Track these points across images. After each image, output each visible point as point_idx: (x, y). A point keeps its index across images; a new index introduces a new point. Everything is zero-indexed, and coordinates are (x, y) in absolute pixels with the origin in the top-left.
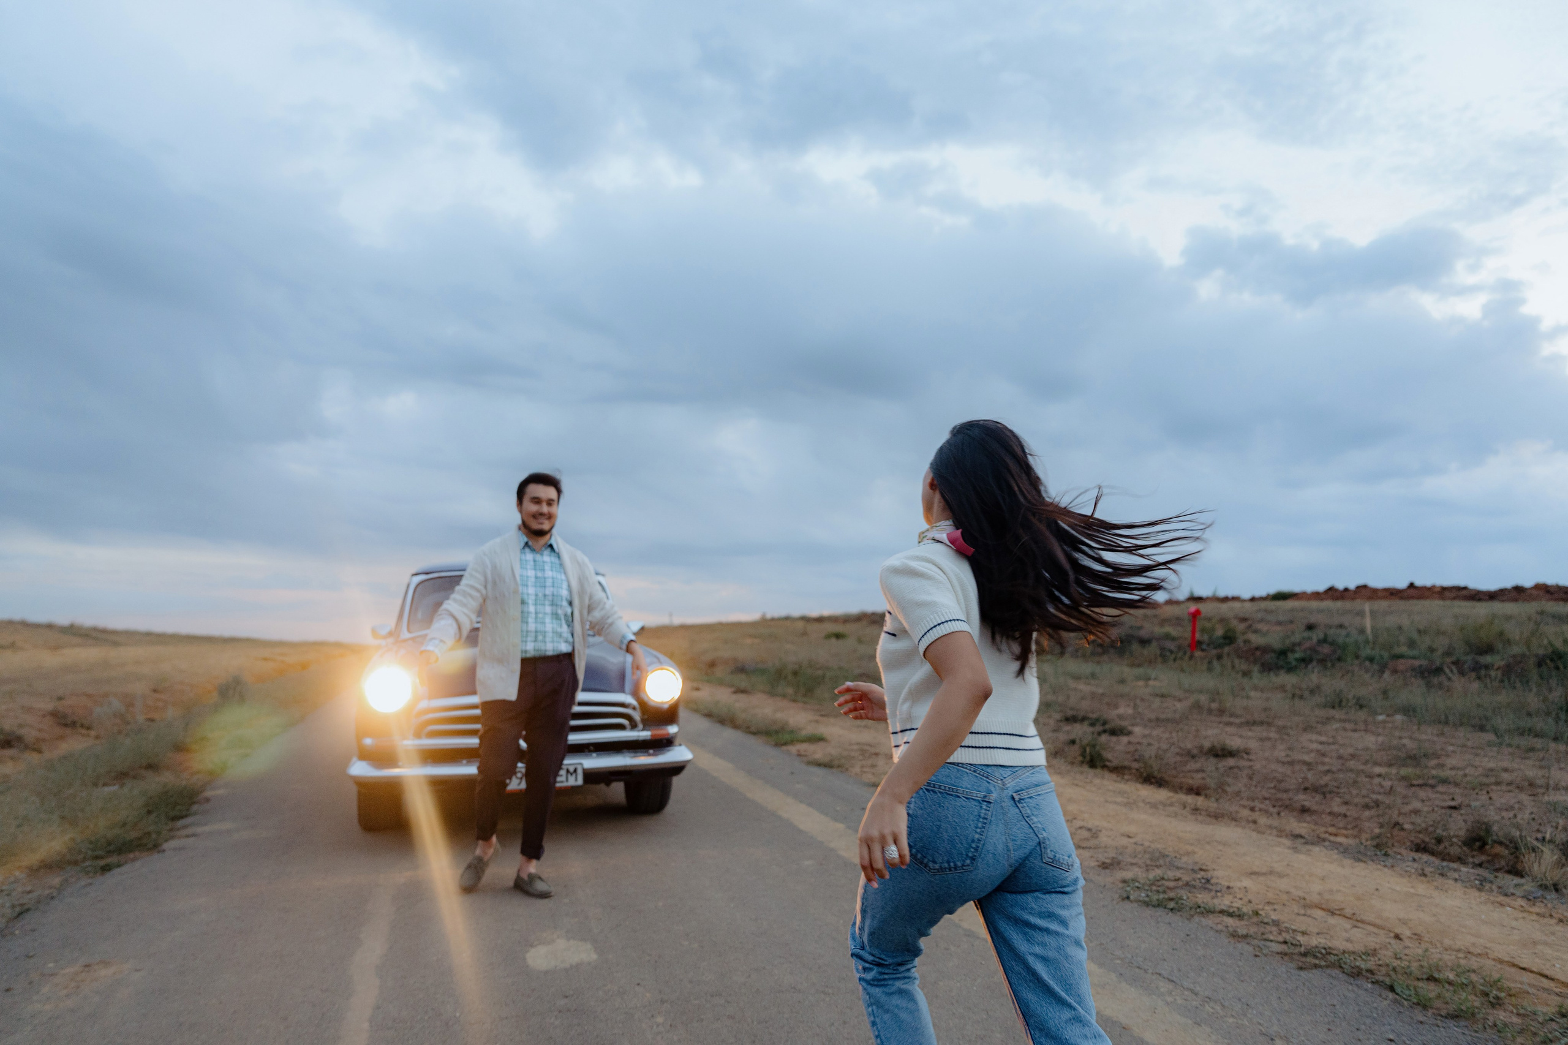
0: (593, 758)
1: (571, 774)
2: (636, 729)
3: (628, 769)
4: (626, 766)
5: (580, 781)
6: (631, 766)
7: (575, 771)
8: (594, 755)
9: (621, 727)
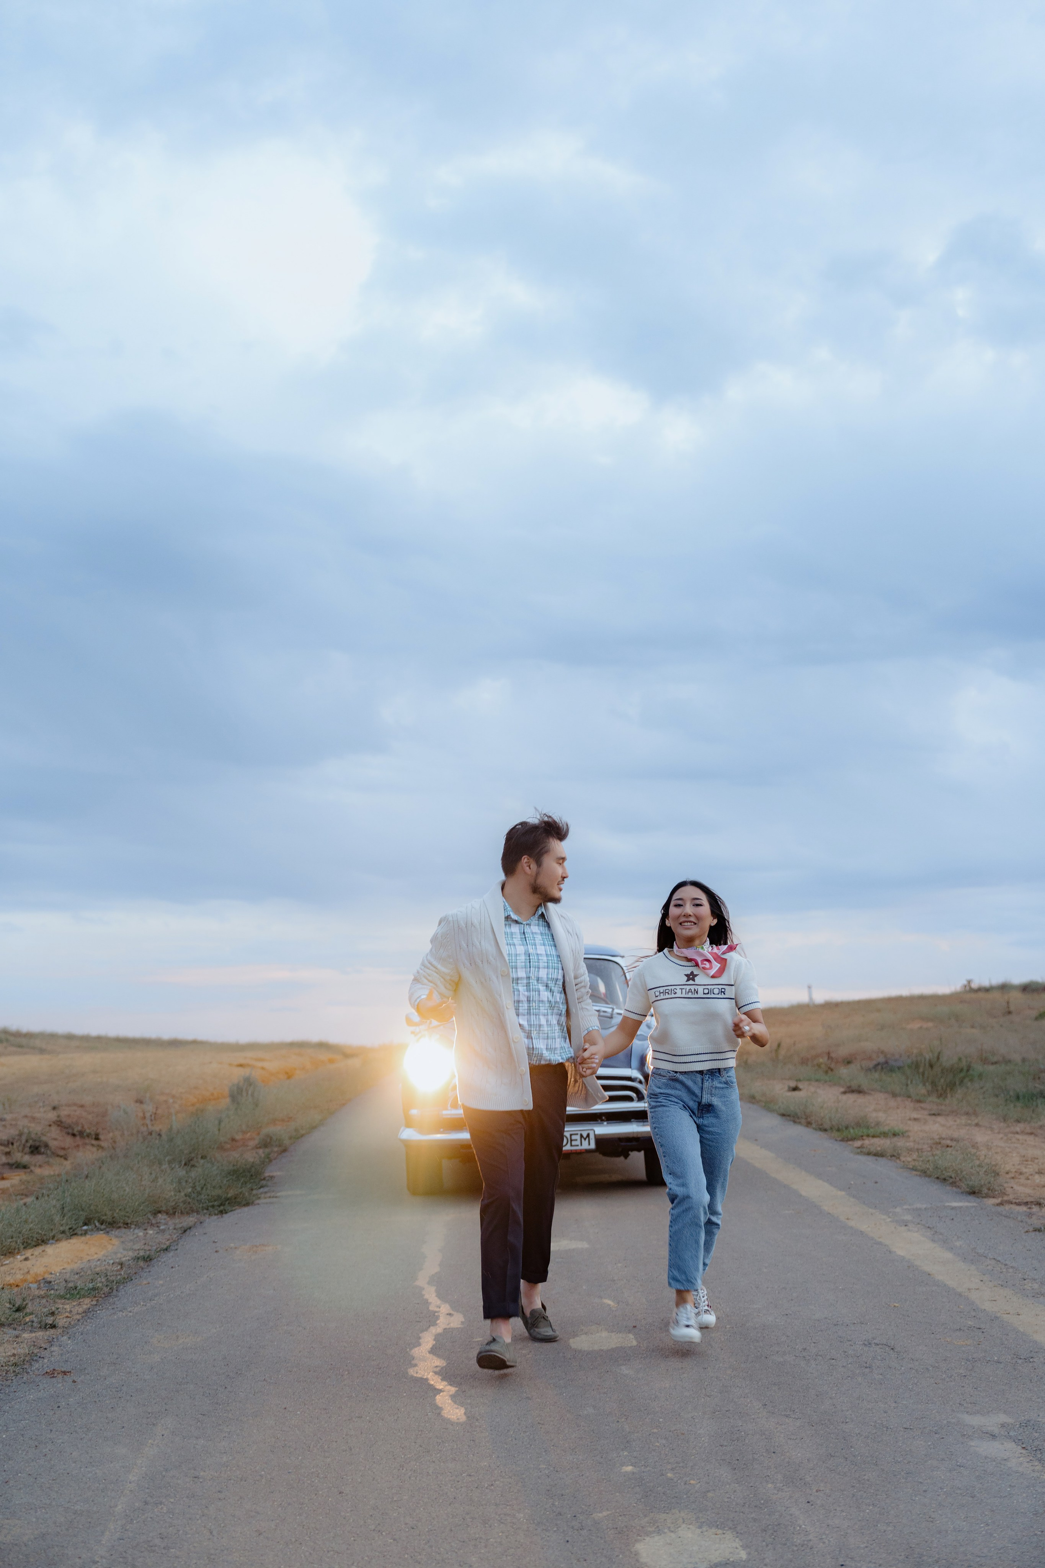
0: (605, 1126)
1: (585, 1139)
2: (643, 1101)
3: (635, 1136)
4: (633, 1133)
5: (593, 1146)
6: (638, 1133)
7: (588, 1135)
8: (605, 1123)
9: (629, 1099)
